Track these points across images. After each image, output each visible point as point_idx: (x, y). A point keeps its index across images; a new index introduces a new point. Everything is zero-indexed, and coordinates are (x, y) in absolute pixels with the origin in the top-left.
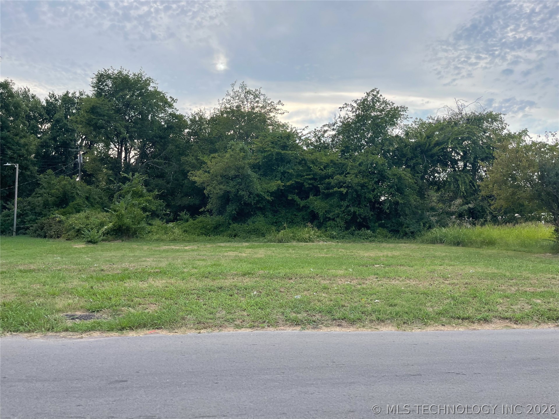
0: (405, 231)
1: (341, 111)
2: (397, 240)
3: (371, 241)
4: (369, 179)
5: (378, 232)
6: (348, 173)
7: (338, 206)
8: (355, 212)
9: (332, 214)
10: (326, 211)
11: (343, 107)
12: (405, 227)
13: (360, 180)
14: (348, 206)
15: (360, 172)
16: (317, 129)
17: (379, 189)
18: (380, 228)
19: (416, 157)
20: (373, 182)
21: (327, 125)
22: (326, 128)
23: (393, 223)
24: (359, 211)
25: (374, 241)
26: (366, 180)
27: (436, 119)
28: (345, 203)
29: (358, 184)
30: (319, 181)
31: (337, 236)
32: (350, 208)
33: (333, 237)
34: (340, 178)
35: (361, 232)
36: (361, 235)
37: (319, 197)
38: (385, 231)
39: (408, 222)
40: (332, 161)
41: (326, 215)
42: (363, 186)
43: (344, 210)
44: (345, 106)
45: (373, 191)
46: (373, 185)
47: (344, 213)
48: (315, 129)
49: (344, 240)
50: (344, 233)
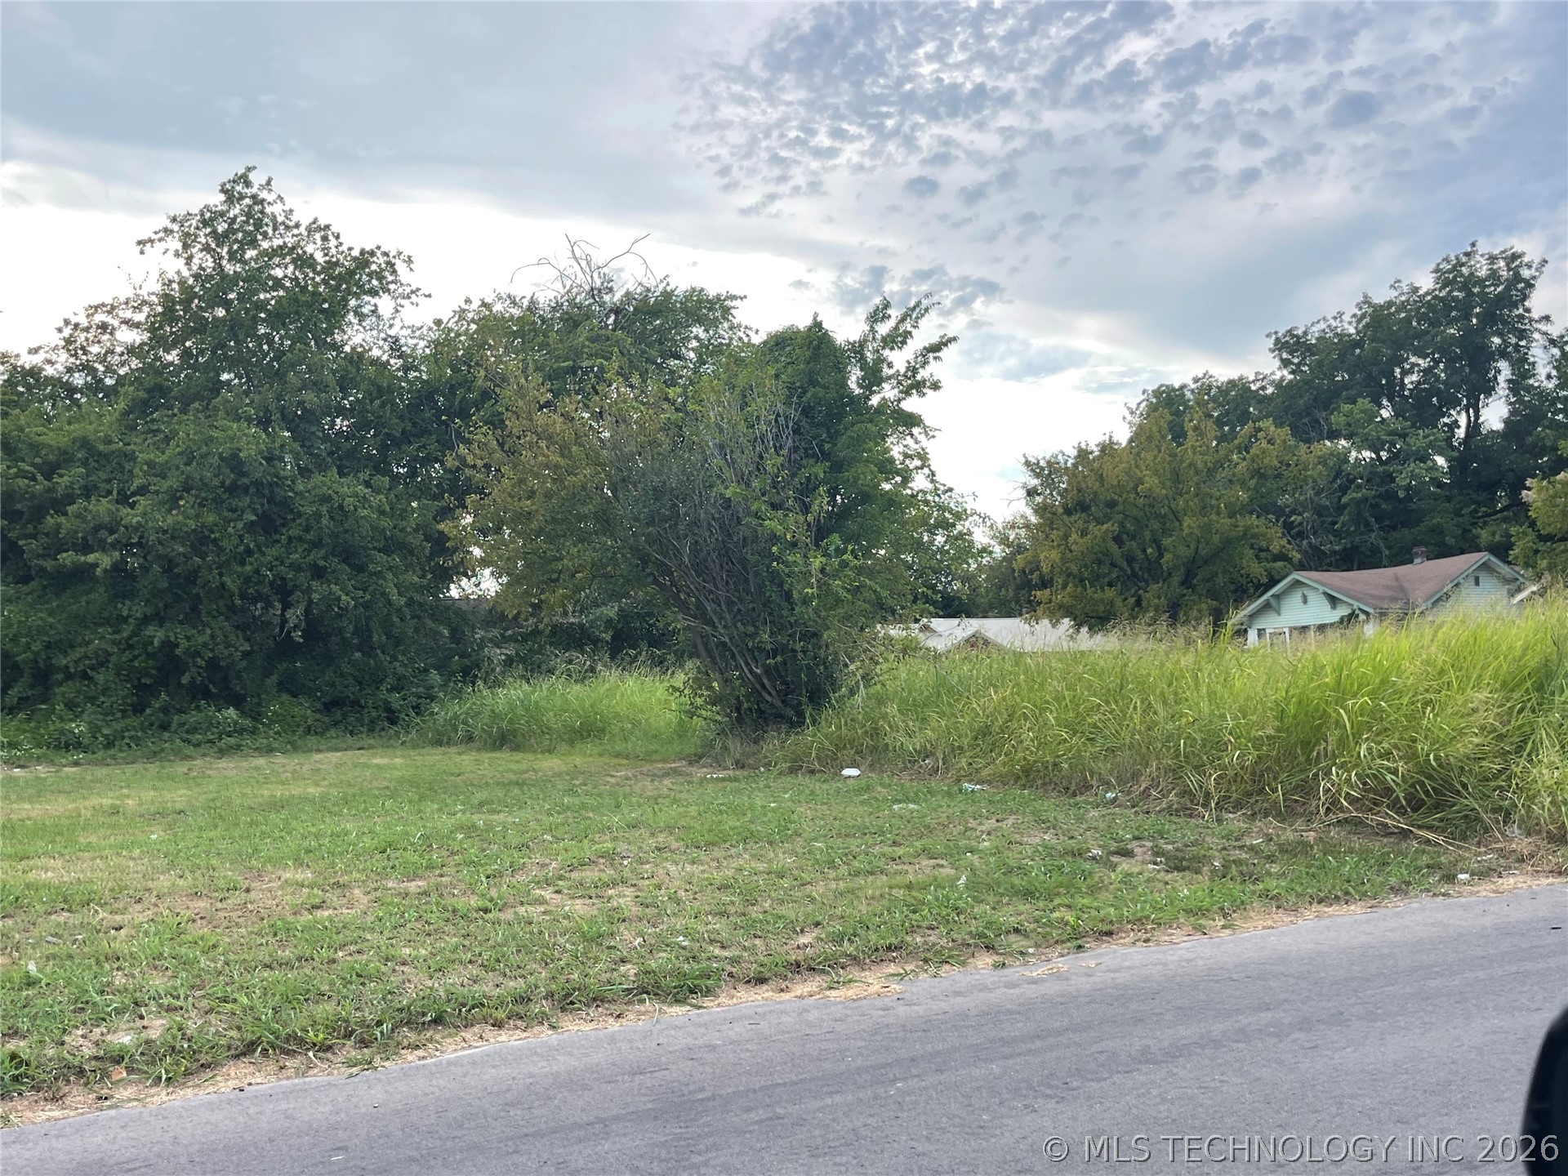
0: (387, 703)
1: (142, 252)
2: (349, 739)
3: (222, 753)
4: (226, 513)
5: (274, 713)
6: (142, 491)
7: (107, 622)
8: (169, 645)
9: (77, 653)
10: (48, 646)
11: (151, 241)
12: (394, 689)
13: (184, 517)
14: (146, 620)
15: (187, 488)
16: (74, 320)
17: (263, 554)
18: (285, 697)
19: (425, 432)
20: (240, 525)
21: (103, 305)
22: (100, 317)
23: (342, 675)
24: (188, 638)
25: (238, 747)
26: (211, 518)
27: (526, 303)
28: (136, 609)
29: (174, 535)
30: (29, 522)
31: (86, 741)
32: (150, 630)
33: (67, 745)
34: (101, 507)
35: (193, 718)
36: (193, 730)
37: (25, 589)
38: (304, 709)
39: (401, 670)
40: (85, 443)
41: (49, 658)
42: (201, 541)
43: (130, 638)
44: (162, 235)
45: (243, 563)
46: (241, 537)
47: (130, 647)
48: (67, 322)
49: (112, 752)
50: (118, 726)
